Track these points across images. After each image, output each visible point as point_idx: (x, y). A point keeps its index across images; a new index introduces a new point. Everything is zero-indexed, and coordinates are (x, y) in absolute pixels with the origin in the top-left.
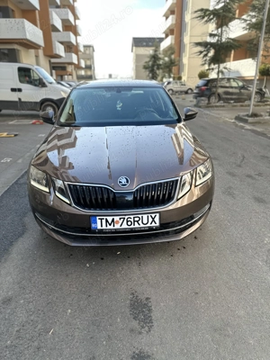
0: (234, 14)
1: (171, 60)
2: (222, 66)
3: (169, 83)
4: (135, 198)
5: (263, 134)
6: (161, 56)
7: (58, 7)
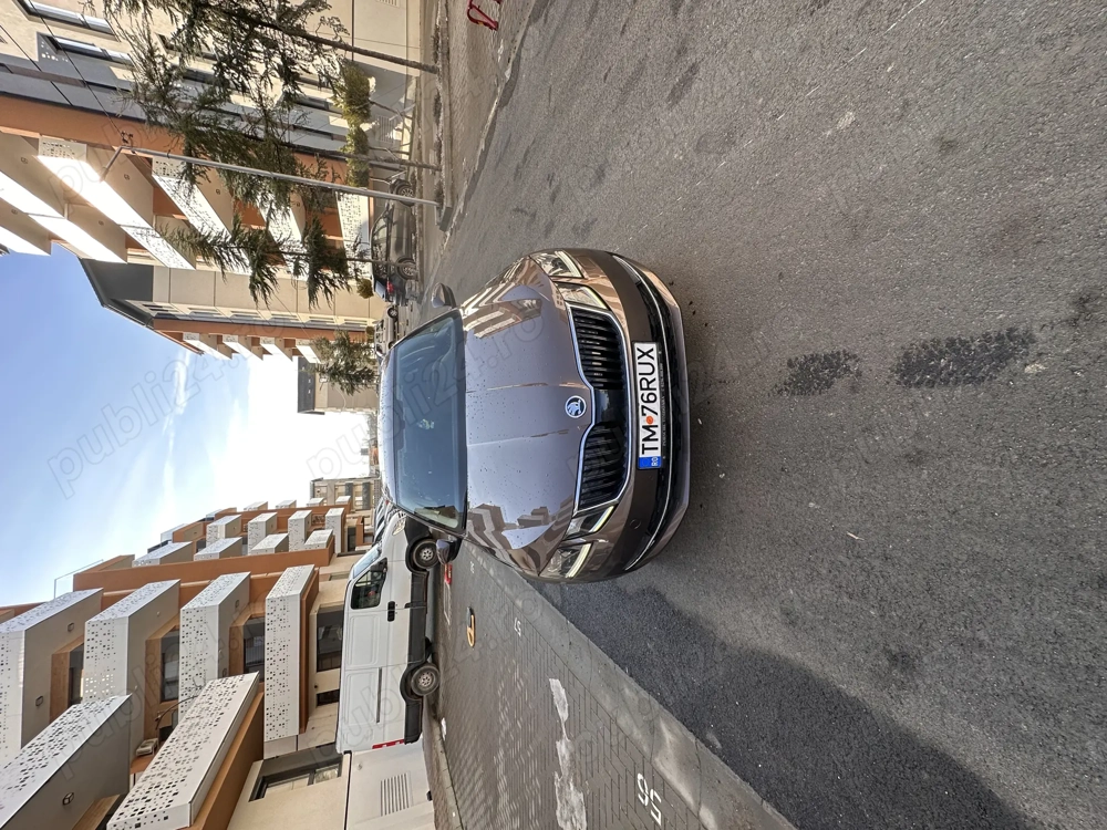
0: (261, 231)
1: (339, 345)
2: (350, 254)
3: (379, 349)
4: (606, 386)
5: (475, 179)
6: (331, 362)
7: (245, 541)
